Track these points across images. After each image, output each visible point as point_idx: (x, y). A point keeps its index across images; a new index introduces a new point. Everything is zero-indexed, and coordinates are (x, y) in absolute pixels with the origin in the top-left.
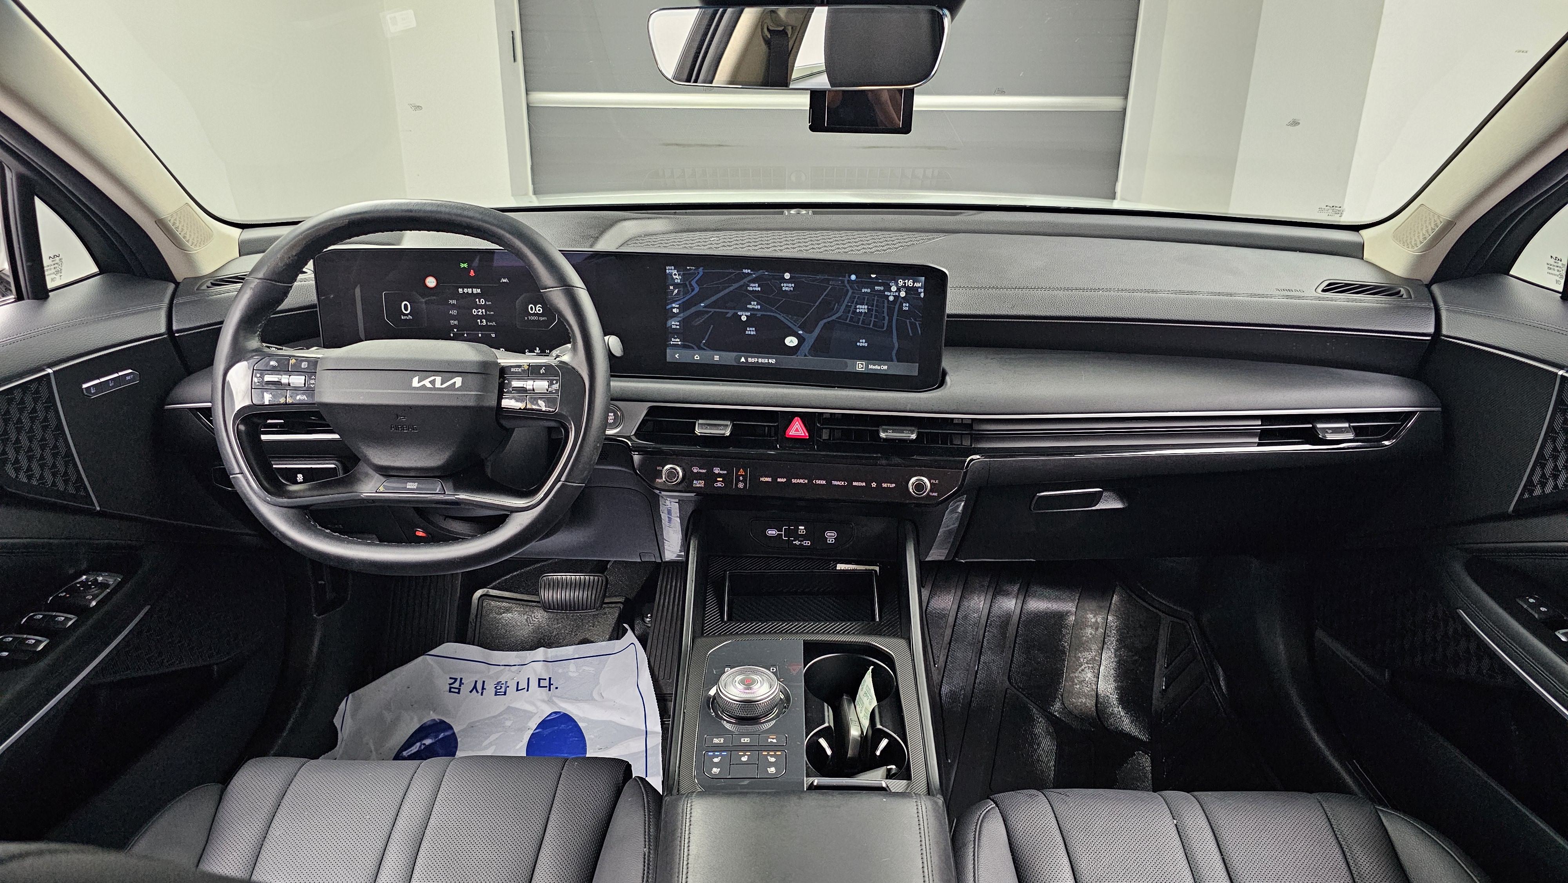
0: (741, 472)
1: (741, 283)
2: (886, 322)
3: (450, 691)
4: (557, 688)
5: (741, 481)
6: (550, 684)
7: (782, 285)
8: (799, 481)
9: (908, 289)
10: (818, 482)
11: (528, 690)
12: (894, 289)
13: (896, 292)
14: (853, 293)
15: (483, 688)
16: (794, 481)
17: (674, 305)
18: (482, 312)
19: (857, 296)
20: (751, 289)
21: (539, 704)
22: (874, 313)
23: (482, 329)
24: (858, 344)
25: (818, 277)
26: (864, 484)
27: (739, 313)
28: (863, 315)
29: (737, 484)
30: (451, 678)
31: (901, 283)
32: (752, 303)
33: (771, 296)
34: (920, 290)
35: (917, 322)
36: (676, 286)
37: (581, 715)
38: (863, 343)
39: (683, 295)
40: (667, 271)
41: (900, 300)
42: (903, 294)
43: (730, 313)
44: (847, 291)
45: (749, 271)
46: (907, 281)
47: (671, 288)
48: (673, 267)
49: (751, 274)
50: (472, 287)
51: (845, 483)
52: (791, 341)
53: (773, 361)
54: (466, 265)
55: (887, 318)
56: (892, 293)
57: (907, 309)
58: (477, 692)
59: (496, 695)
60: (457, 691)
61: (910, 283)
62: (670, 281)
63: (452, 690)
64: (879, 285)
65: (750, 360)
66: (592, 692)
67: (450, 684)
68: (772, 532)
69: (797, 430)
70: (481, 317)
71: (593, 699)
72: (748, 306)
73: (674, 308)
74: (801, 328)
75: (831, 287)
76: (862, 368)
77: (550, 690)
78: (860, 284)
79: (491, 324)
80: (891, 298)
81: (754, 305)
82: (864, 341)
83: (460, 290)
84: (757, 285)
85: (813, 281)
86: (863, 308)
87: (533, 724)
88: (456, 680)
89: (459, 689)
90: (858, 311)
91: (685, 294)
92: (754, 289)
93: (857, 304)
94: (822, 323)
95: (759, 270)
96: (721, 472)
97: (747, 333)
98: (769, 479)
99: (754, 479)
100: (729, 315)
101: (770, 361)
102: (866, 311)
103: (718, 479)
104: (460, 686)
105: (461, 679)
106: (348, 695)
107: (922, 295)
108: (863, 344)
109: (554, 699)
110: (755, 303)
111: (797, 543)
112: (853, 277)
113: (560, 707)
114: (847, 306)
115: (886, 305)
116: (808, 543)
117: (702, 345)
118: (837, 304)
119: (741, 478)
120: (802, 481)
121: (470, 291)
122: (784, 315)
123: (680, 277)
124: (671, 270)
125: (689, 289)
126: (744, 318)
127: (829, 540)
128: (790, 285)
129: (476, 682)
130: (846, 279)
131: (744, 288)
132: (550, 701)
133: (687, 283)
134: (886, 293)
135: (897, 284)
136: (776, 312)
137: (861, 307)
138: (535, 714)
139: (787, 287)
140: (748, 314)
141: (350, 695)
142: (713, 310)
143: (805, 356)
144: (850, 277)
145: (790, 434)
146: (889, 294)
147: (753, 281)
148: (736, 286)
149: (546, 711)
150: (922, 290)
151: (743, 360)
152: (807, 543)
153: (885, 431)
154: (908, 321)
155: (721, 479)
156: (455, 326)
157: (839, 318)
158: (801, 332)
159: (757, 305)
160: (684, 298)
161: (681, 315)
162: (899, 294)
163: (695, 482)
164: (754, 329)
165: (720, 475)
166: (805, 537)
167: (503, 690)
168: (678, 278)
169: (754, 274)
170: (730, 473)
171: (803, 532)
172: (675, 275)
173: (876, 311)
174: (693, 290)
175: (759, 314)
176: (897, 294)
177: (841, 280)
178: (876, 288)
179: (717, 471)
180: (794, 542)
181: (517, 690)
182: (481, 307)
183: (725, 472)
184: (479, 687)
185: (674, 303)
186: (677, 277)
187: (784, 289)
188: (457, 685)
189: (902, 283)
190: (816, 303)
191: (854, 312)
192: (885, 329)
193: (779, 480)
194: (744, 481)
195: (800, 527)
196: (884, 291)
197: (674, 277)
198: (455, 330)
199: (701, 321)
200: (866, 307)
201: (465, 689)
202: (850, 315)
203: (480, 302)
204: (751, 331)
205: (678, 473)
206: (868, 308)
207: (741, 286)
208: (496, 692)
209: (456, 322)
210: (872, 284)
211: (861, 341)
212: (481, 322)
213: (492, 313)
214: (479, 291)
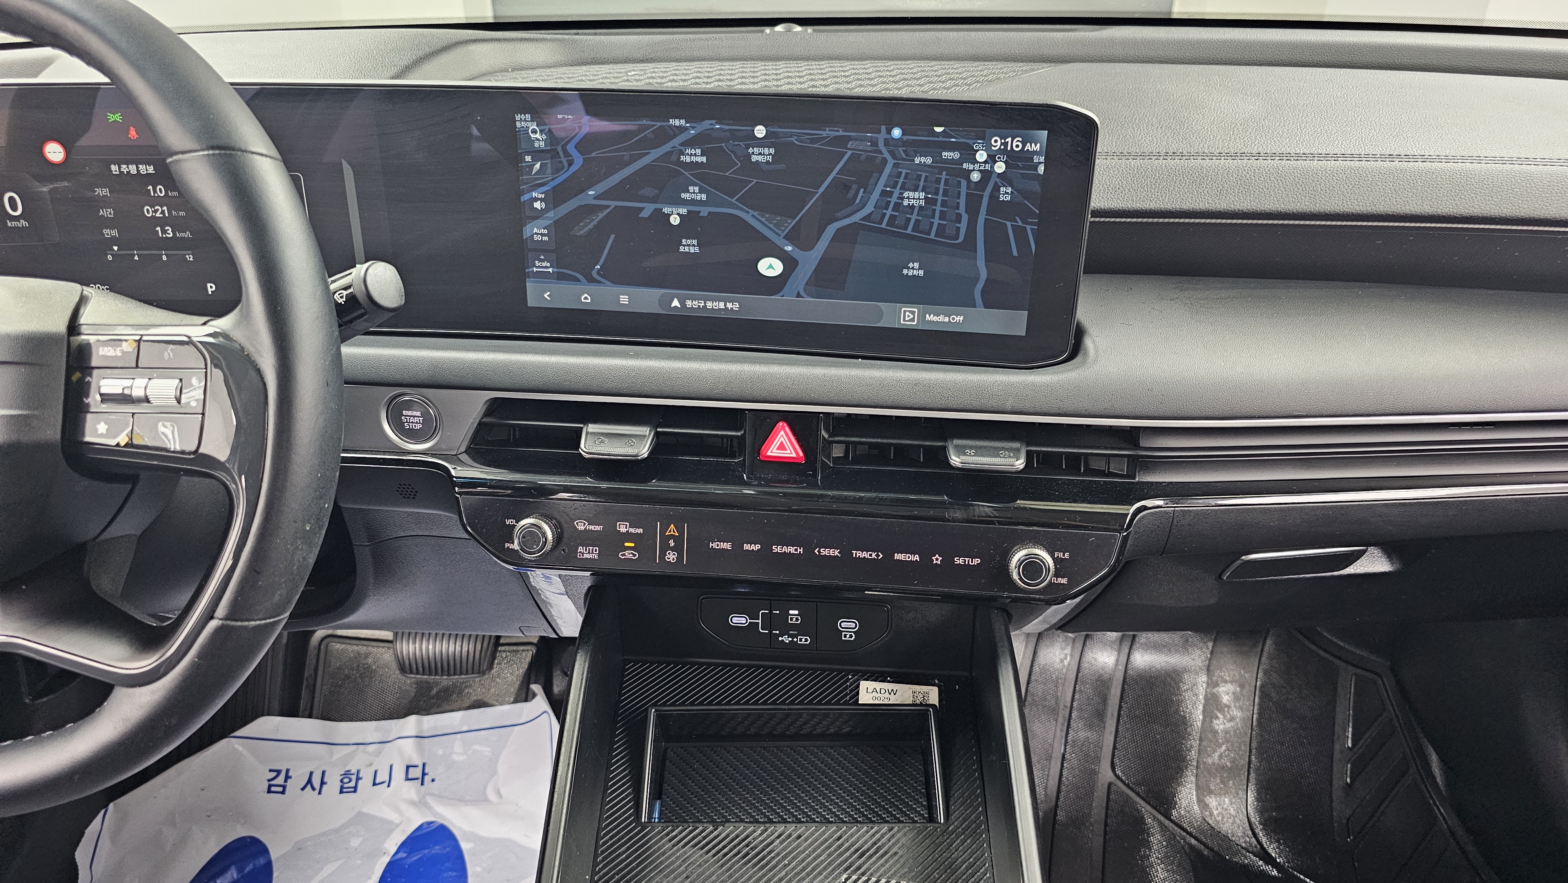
0: (672, 530)
1: (667, 147)
2: (963, 226)
3: (269, 791)
4: (433, 780)
5: (673, 549)
6: (424, 774)
7: (750, 150)
8: (786, 549)
9: (1012, 158)
10: (825, 552)
11: (388, 786)
12: (981, 156)
13: (985, 162)
14: (895, 165)
15: (323, 783)
16: (777, 549)
17: (534, 194)
18: (163, 212)
19: (904, 171)
20: (688, 159)
21: (404, 807)
22: (938, 208)
23: (167, 244)
24: (905, 271)
25: (824, 134)
26: (917, 558)
27: (666, 210)
28: (916, 210)
29: (663, 554)
30: (271, 771)
31: (997, 143)
32: (691, 189)
33: (727, 174)
34: (1036, 159)
35: (1028, 227)
36: (538, 154)
37: (466, 828)
38: (915, 270)
39: (552, 174)
40: (518, 124)
41: (994, 179)
42: (1000, 167)
43: (648, 209)
44: (885, 161)
45: (683, 122)
46: (1009, 140)
47: (528, 158)
48: (528, 116)
49: (686, 129)
50: (137, 163)
51: (878, 555)
52: (770, 267)
53: (736, 306)
54: (117, 117)
55: (965, 218)
56: (977, 166)
57: (1009, 198)
58: (313, 789)
59: (341, 792)
60: (280, 789)
61: (1016, 144)
62: (524, 145)
63: (273, 789)
64: (952, 147)
65: (689, 303)
66: (485, 788)
67: (269, 780)
68: (739, 620)
69: (782, 447)
70: (163, 222)
71: (486, 800)
72: (683, 195)
73: (536, 199)
74: (790, 238)
75: (850, 152)
76: (912, 320)
77: (422, 784)
78: (912, 147)
79: (183, 234)
80: (975, 177)
81: (694, 193)
82: (916, 265)
83: (114, 168)
84: (698, 151)
85: (813, 141)
86: (915, 198)
87: (392, 845)
88: (279, 772)
89: (284, 787)
90: (906, 203)
91: (557, 170)
92: (694, 159)
93: (904, 188)
94: (831, 230)
95: (703, 120)
96: (632, 530)
97: (682, 249)
98: (727, 546)
99: (698, 545)
100: (645, 214)
101: (729, 305)
102: (922, 203)
103: (627, 544)
104: (286, 781)
105: (288, 771)
106: (106, 806)
107: (1041, 169)
108: (915, 273)
109: (429, 799)
110: (697, 189)
111: (786, 639)
112: (897, 133)
113: (436, 814)
114: (884, 193)
115: (964, 190)
116: (806, 640)
117: (594, 274)
118: (862, 190)
119: (672, 543)
120: (792, 549)
121: (133, 169)
122: (756, 214)
123: (544, 137)
124: (524, 122)
125: (564, 160)
126: (675, 220)
127: (845, 636)
128: (766, 151)
129: (311, 773)
130: (882, 137)
131: (674, 158)
132: (421, 804)
133: (559, 148)
134: (965, 166)
135: (988, 147)
136: (738, 208)
137: (911, 194)
138: (398, 825)
139: (761, 156)
140: (683, 211)
141: (111, 806)
142: (613, 204)
143: (799, 295)
144: (889, 132)
145: (769, 453)
146: (971, 167)
147: (691, 143)
148: (656, 154)
149: (415, 820)
150: (1042, 159)
151: (676, 303)
152: (804, 640)
153: (961, 450)
154: (1009, 224)
155: (633, 545)
156: (113, 241)
157: (867, 218)
158: (789, 248)
159: (701, 192)
160: (553, 179)
161: (551, 214)
162: (992, 167)
163: (580, 549)
164: (695, 242)
165: (628, 536)
166: (801, 630)
167: (352, 784)
168: (539, 139)
169: (693, 128)
170: (650, 534)
171: (797, 620)
172: (534, 132)
173: (944, 204)
174: (570, 164)
175: (704, 212)
176: (988, 167)
177: (871, 140)
178: (945, 154)
179: (623, 528)
180: (780, 639)
181: (374, 784)
182: (160, 202)
183: (640, 531)
184: (316, 782)
185: (533, 190)
186: (538, 136)
187: (754, 158)
188: (280, 780)
189: (999, 143)
190: (818, 187)
191: (898, 206)
192: (961, 239)
193: (746, 547)
194: (678, 549)
195: (791, 612)
196: (960, 162)
197: (532, 136)
198: (116, 248)
199: (591, 226)
200: (922, 195)
201: (293, 786)
202: (889, 212)
203: (155, 191)
204: (689, 246)
205: (544, 534)
206: (926, 198)
207: (670, 153)
208: (342, 787)
209: (114, 233)
210: (935, 147)
211: (911, 265)
212: (164, 232)
213: (182, 213)
214: (151, 169)
